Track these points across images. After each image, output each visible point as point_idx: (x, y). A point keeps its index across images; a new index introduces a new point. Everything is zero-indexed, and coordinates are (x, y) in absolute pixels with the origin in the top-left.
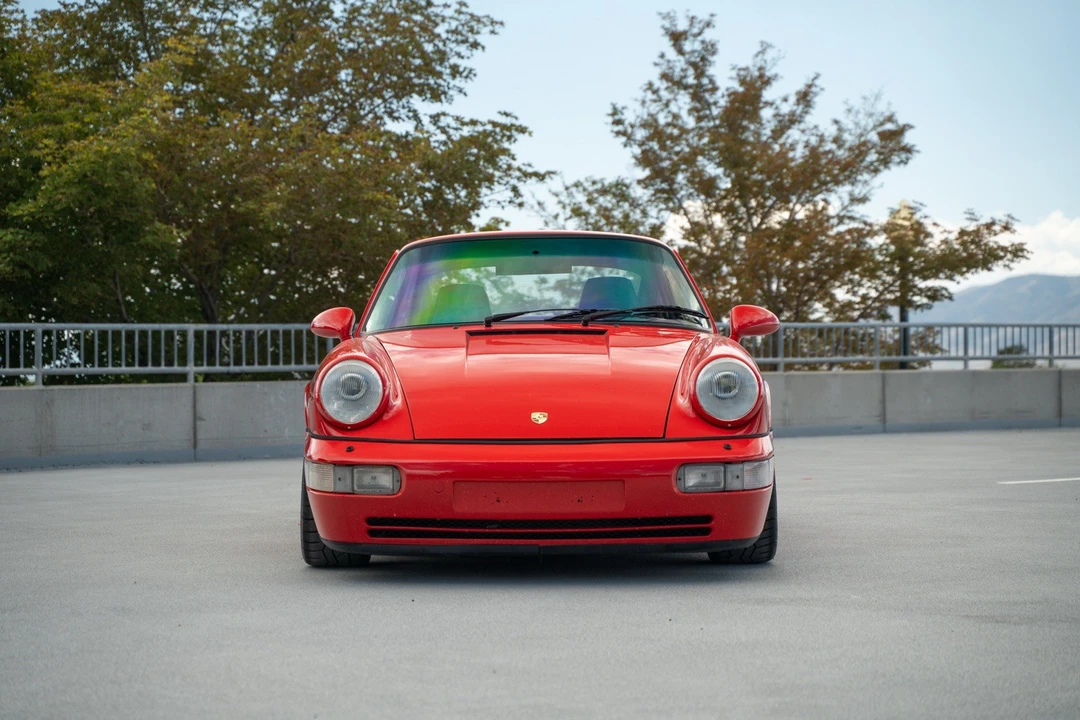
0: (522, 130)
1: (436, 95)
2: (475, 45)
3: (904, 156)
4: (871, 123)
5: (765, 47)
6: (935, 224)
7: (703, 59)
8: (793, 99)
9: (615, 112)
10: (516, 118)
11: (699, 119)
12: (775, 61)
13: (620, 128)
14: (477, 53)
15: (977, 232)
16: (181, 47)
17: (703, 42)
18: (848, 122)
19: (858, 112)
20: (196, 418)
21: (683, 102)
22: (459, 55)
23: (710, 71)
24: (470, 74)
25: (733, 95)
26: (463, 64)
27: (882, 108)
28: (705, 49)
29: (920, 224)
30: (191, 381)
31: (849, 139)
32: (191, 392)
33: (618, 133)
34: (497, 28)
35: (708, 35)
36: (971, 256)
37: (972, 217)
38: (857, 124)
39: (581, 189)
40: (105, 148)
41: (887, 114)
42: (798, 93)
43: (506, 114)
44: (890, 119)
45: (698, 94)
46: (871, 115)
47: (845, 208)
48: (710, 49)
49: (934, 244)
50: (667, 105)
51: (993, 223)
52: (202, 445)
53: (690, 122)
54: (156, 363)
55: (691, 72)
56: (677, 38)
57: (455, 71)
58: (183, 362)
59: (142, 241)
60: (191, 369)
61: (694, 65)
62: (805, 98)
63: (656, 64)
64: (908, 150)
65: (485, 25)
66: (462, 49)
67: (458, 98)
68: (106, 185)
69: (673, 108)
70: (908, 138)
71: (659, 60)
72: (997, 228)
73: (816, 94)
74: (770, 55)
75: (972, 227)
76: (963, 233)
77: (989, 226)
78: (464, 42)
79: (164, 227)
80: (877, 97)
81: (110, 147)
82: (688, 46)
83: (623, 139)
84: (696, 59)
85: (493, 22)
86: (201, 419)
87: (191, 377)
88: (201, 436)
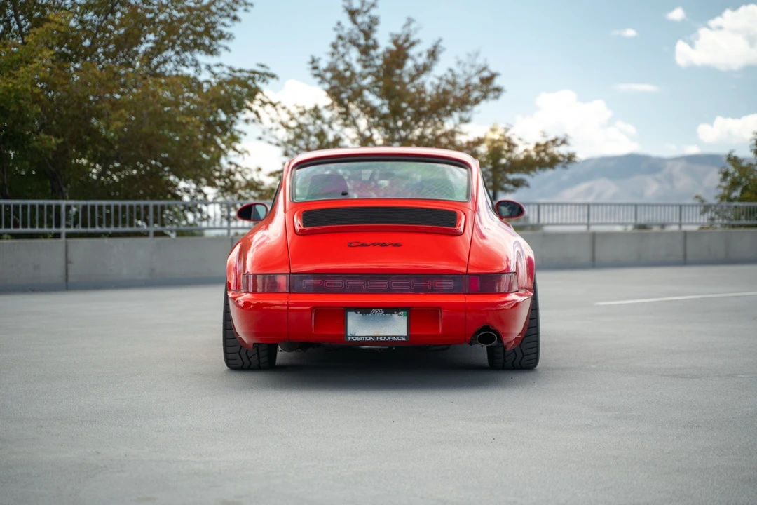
0: (273, 76)
1: (211, 51)
2: (235, 18)
3: (496, 93)
4: (474, 71)
5: (410, 21)
6: (520, 139)
7: (370, 28)
8: (425, 55)
9: (313, 61)
10: (268, 68)
11: (365, 67)
12: (416, 31)
13: (316, 72)
14: (236, 23)
15: (546, 145)
16: (57, 19)
17: (370, 17)
18: (458, 71)
19: (465, 64)
20: (67, 262)
21: (354, 55)
22: (224, 24)
23: (375, 36)
24: (230, 37)
25: (389, 51)
26: (225, 30)
27: (480, 61)
28: (372, 21)
29: (509, 139)
30: (63, 239)
31: (461, 82)
32: (64, 245)
33: (316, 75)
34: (249, 8)
35: (373, 12)
36: (542, 160)
37: (544, 135)
38: (465, 73)
39: (286, 111)
40: (10, 85)
41: (483, 66)
42: (428, 51)
43: (262, 66)
44: (485, 69)
45: (365, 50)
46: (473, 66)
47: (456, 126)
48: (374, 21)
49: (519, 152)
50: (343, 56)
51: (556, 139)
52: (71, 280)
53: (358, 68)
54: (33, 226)
55: (362, 36)
56: (353, 13)
57: (222, 36)
58: (58, 225)
59: (31, 146)
60: (63, 230)
61: (363, 31)
62: (433, 54)
63: (335, 29)
64: (498, 90)
65: (241, 6)
66: (227, 21)
67: (224, 53)
68: (11, 110)
69: (347, 59)
70: (497, 82)
71: (337, 27)
72: (558, 142)
73: (440, 52)
74: (413, 26)
75: (542, 141)
76: (537, 145)
77: (554, 141)
78: (228, 16)
79: (46, 137)
80: (477, 54)
81: (14, 85)
82: (360, 19)
83: (318, 79)
84: (365, 27)
85: (246, 4)
86: (71, 262)
87: (63, 236)
88: (70, 273)
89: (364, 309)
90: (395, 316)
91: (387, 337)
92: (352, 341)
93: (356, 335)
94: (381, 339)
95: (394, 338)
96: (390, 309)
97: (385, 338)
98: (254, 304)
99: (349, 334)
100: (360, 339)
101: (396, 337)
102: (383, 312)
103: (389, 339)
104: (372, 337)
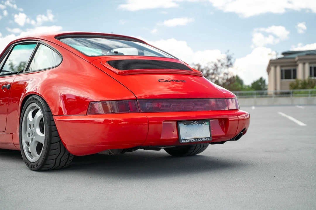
89: (188, 121)
90: (203, 125)
91: (201, 138)
92: (184, 143)
93: (185, 138)
94: (199, 140)
95: (205, 139)
96: (201, 120)
97: (200, 139)
98: (113, 121)
99: (181, 139)
100: (188, 141)
101: (205, 138)
102: (197, 123)
103: (203, 140)
104: (194, 139)
